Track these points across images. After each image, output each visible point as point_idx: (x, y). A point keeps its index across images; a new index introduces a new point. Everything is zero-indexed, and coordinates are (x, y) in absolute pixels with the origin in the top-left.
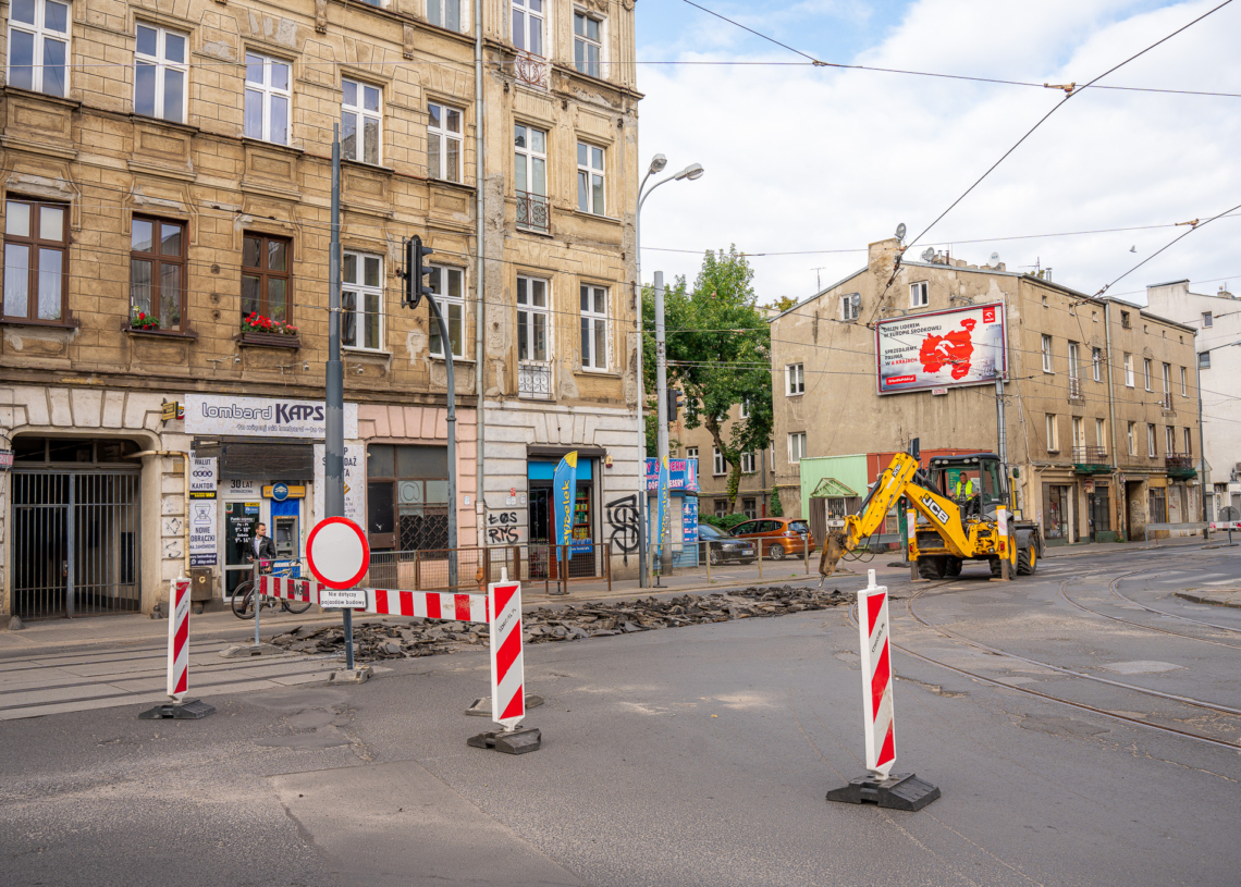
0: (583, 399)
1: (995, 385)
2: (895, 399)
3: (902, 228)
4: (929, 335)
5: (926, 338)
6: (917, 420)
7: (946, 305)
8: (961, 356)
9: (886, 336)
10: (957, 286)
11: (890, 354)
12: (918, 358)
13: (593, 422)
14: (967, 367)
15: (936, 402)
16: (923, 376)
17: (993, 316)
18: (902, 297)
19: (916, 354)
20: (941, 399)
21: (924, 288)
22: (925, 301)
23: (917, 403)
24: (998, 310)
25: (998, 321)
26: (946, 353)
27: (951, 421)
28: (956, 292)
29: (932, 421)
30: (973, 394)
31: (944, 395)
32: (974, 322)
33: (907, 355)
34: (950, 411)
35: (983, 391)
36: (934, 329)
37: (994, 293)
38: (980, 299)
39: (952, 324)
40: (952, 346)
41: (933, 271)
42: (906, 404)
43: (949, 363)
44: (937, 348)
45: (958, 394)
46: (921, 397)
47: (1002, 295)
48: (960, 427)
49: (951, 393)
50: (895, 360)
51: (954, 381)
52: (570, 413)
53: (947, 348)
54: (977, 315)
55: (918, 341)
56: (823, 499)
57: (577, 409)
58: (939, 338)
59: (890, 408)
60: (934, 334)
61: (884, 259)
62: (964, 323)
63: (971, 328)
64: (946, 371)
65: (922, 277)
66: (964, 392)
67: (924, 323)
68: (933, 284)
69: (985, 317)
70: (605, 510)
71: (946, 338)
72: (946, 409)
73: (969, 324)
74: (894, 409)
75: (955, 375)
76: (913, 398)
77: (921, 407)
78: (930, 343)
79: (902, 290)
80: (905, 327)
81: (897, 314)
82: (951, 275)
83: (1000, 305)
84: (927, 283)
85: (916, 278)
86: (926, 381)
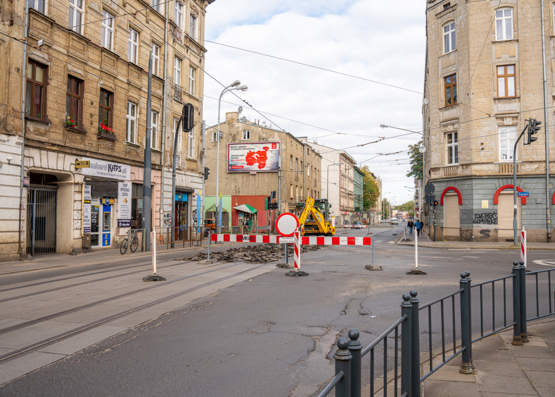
0: (188, 169)
1: (278, 172)
2: (234, 174)
3: (241, 109)
4: (250, 151)
5: (249, 152)
6: (243, 183)
7: (257, 140)
8: (262, 160)
9: (232, 149)
10: (262, 134)
11: (233, 157)
12: (245, 159)
13: (191, 179)
14: (264, 165)
15: (251, 177)
16: (246, 167)
17: (276, 147)
18: (239, 135)
19: (244, 158)
20: (253, 176)
21: (248, 133)
22: (248, 138)
23: (243, 177)
24: (278, 145)
25: (278, 149)
26: (256, 159)
27: (257, 185)
28: (261, 136)
29: (249, 184)
30: (266, 175)
31: (254, 175)
32: (268, 148)
33: (240, 158)
34: (257, 181)
35: (270, 174)
36: (252, 149)
37: (276, 138)
38: (271, 140)
39: (260, 148)
40: (259, 156)
41: (252, 127)
42: (239, 177)
43: (257, 162)
44: (253, 156)
45: (260, 174)
46: (245, 175)
47: (279, 139)
48: (260, 187)
49: (258, 174)
50: (235, 159)
51: (259, 170)
52: (185, 175)
53: (257, 156)
54: (270, 146)
55: (245, 152)
56: (211, 212)
57: (187, 173)
58: (254, 153)
59: (232, 178)
60: (252, 151)
61: (233, 119)
62: (264, 148)
63: (267, 150)
64: (255, 167)
65: (248, 128)
66: (263, 174)
67: (248, 146)
68: (252, 132)
69: (273, 147)
70: (192, 213)
71: (257, 153)
72: (255, 179)
73: (266, 148)
74: (234, 178)
75: (259, 167)
76: (242, 174)
77: (245, 178)
78: (250, 155)
79: (240, 133)
80: (240, 147)
81: (237, 141)
82: (260, 129)
83: (279, 143)
84: (250, 131)
85: (245, 129)
86: (248, 168)
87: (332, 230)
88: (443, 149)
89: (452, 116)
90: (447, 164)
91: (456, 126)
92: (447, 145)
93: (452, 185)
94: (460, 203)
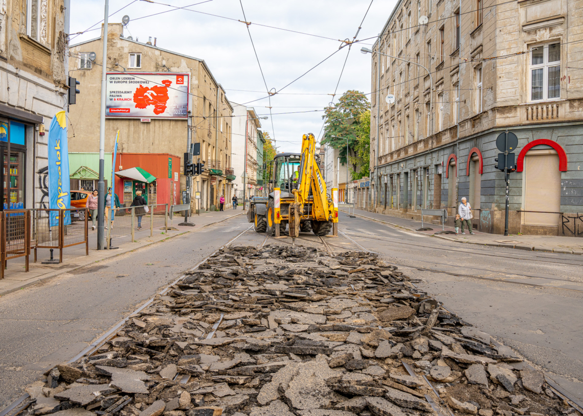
0: (25, 65)
1: (187, 120)
2: (115, 122)
3: (127, 18)
4: (141, 86)
5: (139, 87)
6: (128, 136)
7: (153, 70)
8: (160, 101)
9: (111, 82)
10: (160, 59)
11: (113, 94)
12: (133, 98)
14: (164, 108)
15: (142, 127)
16: (135, 110)
17: (183, 81)
18: (123, 61)
19: (131, 96)
20: (146, 125)
21: (138, 57)
22: (138, 65)
23: (129, 126)
24: (186, 78)
25: (185, 84)
26: (151, 98)
27: (151, 138)
28: (160, 63)
29: (139, 137)
30: (167, 123)
31: (148, 123)
32: (171, 82)
33: (124, 96)
34: (151, 133)
35: (173, 123)
36: (144, 82)
37: (183, 68)
38: (174, 70)
39: (158, 81)
40: (155, 94)
41: (145, 48)
42: (122, 126)
43: (153, 104)
44: (145, 94)
45: (157, 123)
46: (132, 123)
47: (189, 70)
48: (157, 142)
49: (153, 122)
50: (116, 98)
51: (156, 115)
52: (16, 75)
53: (152, 95)
54: (173, 79)
55: (133, 88)
56: (78, 180)
57: (22, 73)
58: (147, 89)
59: (111, 127)
60: (144, 85)
61: (113, 35)
62: (164, 82)
63: (168, 86)
64: (150, 110)
65: (138, 50)
66: (161, 122)
67: (138, 78)
68: (145, 55)
69: (177, 81)
70: (37, 176)
71: (152, 89)
72: (149, 131)
73: (167, 83)
74: (113, 128)
75: (156, 111)
76: (127, 122)
77: (132, 128)
78: (140, 92)
79: (124, 56)
80: (125, 78)
81: (120, 69)
82: (157, 53)
83: (188, 75)
84: (141, 55)
85: (134, 51)
86: (137, 113)
87: (333, 215)
88: (523, 72)
89: (548, 14)
90: (529, 100)
91: (558, 30)
92: (531, 67)
93: (544, 135)
94: (563, 167)
